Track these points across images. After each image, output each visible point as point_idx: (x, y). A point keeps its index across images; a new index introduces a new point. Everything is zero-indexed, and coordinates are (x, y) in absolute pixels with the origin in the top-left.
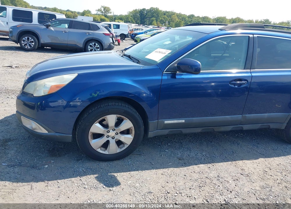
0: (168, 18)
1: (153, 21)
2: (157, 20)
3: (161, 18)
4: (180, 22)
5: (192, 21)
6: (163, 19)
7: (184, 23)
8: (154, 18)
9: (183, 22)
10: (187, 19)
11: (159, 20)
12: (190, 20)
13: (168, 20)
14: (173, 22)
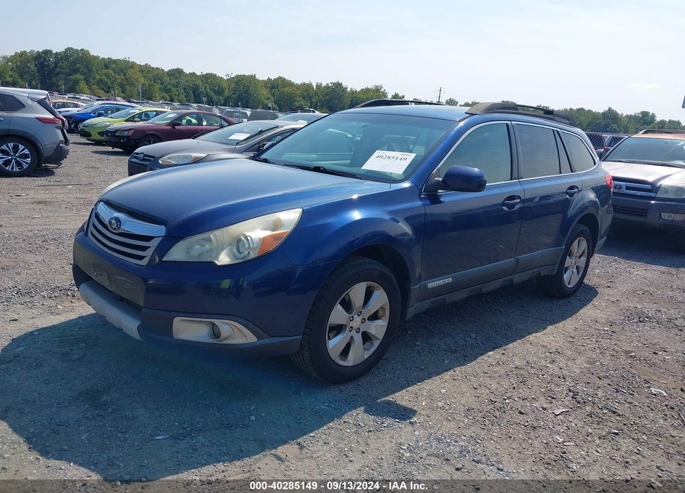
0: (118, 77)
1: (76, 82)
2: (88, 82)
3: (98, 77)
4: (150, 85)
5: (178, 83)
6: (104, 77)
7: (160, 89)
8: (79, 76)
9: (157, 86)
10: (166, 79)
11: (93, 82)
12: (174, 81)
13: (119, 81)
14: (132, 85)
